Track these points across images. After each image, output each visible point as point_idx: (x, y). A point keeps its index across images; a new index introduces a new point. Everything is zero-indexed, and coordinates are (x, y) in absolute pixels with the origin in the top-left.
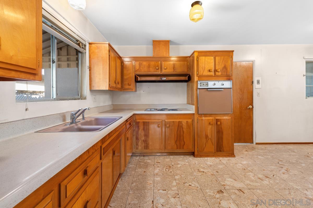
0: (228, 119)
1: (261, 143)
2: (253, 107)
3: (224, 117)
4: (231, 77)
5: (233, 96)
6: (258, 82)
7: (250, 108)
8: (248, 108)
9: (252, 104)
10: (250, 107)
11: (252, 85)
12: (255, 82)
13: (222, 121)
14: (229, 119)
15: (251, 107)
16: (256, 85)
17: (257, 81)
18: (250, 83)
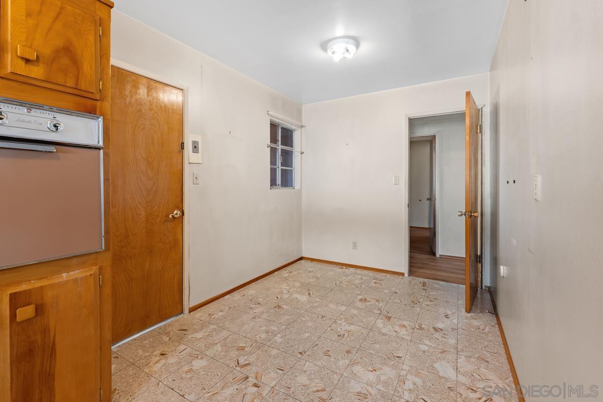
0: (82, 278)
1: (198, 305)
2: (183, 214)
3: (64, 275)
4: (98, 103)
5: (106, 179)
6: (195, 147)
7: (176, 216)
8: (170, 216)
9: (179, 204)
10: (177, 213)
11: (180, 152)
12: (188, 147)
13: (49, 295)
14: (86, 277)
15: (179, 212)
16: (189, 154)
17: (193, 144)
18: (177, 147)
